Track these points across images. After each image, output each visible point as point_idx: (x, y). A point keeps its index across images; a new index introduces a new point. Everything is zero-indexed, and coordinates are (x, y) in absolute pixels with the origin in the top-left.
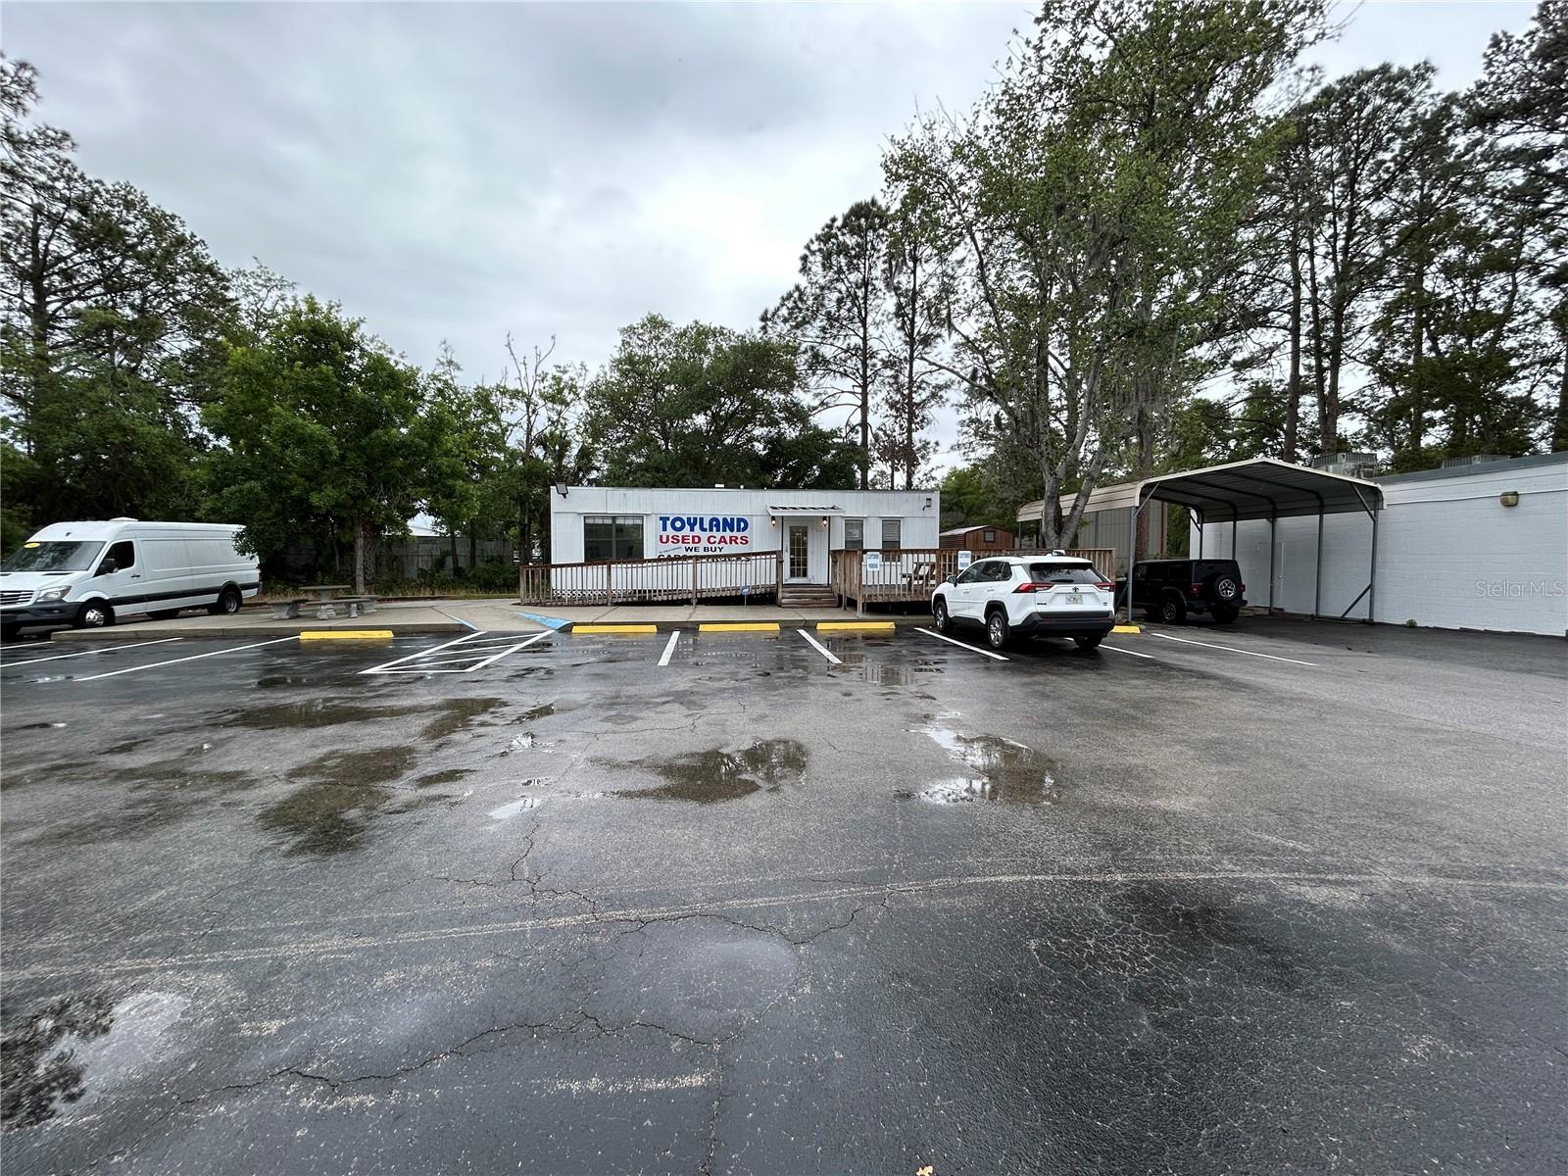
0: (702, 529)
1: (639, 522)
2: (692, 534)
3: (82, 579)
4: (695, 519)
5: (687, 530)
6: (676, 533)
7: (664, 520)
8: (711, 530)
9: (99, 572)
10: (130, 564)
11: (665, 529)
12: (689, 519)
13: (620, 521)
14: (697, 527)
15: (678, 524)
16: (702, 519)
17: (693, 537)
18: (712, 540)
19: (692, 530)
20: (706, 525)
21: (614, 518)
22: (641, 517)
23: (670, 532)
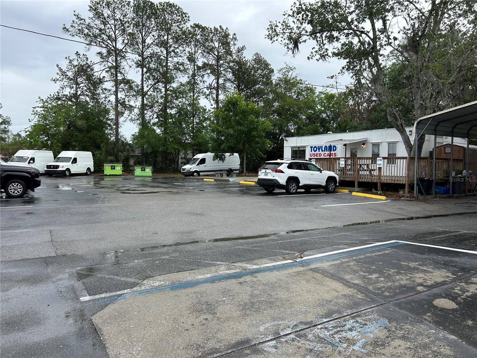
0: (322, 151)
1: (304, 149)
2: (319, 153)
3: (194, 166)
4: (320, 147)
5: (317, 152)
6: (314, 153)
7: (311, 147)
8: (325, 151)
9: (197, 165)
10: (205, 163)
11: (311, 151)
12: (318, 147)
13: (300, 149)
14: (320, 150)
15: (315, 149)
16: (322, 147)
17: (319, 154)
18: (325, 155)
19: (319, 151)
20: (323, 149)
21: (299, 148)
22: (305, 147)
23: (313, 152)
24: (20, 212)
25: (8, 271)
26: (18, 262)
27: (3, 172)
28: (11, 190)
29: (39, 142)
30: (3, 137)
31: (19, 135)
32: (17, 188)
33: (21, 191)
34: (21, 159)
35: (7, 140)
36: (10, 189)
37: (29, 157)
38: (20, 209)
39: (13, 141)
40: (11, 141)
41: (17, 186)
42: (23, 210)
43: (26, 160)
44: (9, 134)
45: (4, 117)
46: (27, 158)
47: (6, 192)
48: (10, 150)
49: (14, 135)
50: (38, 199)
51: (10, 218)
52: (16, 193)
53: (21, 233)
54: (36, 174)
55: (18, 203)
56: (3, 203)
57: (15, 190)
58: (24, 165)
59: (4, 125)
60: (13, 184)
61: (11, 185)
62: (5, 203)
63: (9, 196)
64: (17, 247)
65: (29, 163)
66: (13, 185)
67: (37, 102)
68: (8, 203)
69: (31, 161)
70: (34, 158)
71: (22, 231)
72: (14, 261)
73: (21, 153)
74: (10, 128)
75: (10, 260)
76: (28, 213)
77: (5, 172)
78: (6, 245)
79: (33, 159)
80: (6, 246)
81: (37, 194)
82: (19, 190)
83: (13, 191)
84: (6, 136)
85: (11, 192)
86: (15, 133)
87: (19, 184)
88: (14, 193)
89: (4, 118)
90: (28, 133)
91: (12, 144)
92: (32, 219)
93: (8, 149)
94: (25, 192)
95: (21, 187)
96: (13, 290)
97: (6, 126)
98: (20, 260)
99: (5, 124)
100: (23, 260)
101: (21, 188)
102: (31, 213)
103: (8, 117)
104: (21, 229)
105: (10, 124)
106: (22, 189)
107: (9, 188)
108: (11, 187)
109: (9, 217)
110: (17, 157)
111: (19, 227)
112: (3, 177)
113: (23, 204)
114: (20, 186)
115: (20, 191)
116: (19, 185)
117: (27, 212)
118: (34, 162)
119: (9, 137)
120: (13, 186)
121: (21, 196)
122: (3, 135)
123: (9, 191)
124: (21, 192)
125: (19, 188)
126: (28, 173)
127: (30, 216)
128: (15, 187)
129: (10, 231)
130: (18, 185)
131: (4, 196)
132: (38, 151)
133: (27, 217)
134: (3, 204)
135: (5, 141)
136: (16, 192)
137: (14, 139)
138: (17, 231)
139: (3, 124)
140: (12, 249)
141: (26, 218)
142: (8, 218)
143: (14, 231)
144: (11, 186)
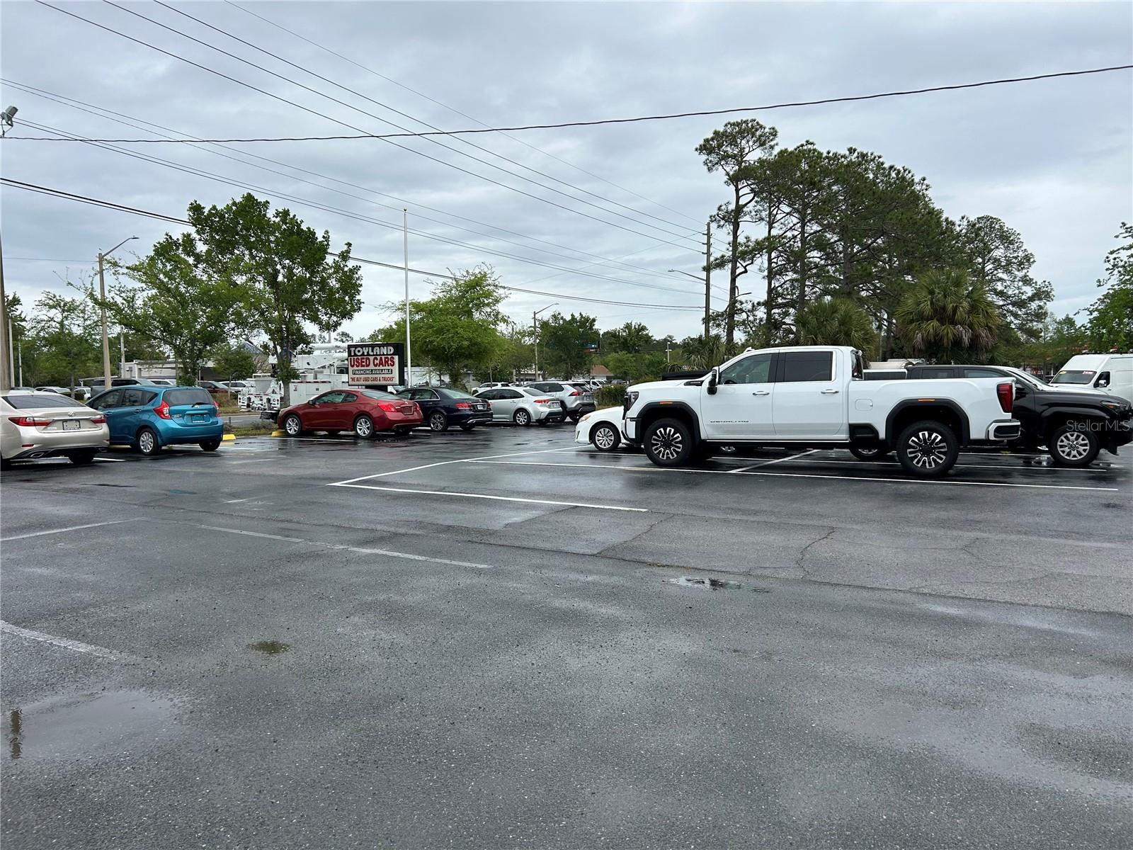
24: (1090, 500)
25: (1077, 631)
26: (1098, 617)
27: (1046, 407)
28: (1062, 449)
29: (1122, 335)
30: (1035, 328)
31: (1069, 322)
32: (1077, 443)
33: (1085, 450)
34: (1078, 377)
35: (1042, 334)
36: (1061, 446)
37: (1095, 372)
38: (1088, 493)
39: (1055, 337)
40: (1051, 337)
41: (1077, 439)
42: (1095, 497)
43: (1088, 378)
44: (1048, 319)
45: (1038, 284)
46: (1091, 373)
47: (1053, 451)
48: (1048, 357)
49: (1060, 323)
50: (1126, 473)
51: (1068, 513)
52: (1074, 456)
53: (1098, 550)
54: (1121, 413)
55: (1078, 478)
56: (1048, 477)
57: (1072, 448)
58: (1086, 389)
59: (1037, 302)
60: (1068, 434)
61: (1062, 438)
62: (1051, 477)
63: (1058, 462)
64: (1092, 580)
65: (1096, 385)
66: (1066, 437)
67: (1117, 237)
68: (1058, 477)
69: (1102, 382)
70: (1109, 372)
71: (1099, 544)
72: (1090, 611)
73: (1078, 363)
74: (1050, 307)
75: (1080, 608)
76: (1108, 506)
77: (1050, 407)
78: (1067, 572)
79: (1106, 376)
80: (1066, 574)
81: (1122, 462)
82: (1081, 448)
83: (1067, 450)
84: (1040, 326)
85: (1063, 452)
86: (1060, 317)
87: (1082, 436)
88: (1069, 454)
89: (1038, 287)
90: (1096, 314)
91: (1054, 343)
92: (1119, 519)
93: (1043, 356)
94: (1093, 455)
95: (1087, 442)
96: (1098, 678)
97: (1042, 304)
98: (1103, 613)
99: (1040, 299)
100: (1110, 614)
101: (1086, 445)
102: (1114, 506)
103: (1046, 283)
104: (1096, 541)
105: (1050, 297)
106: (1088, 448)
107: (1059, 443)
108: (1062, 441)
109: (1066, 509)
110: (1068, 372)
111: (1089, 535)
112: (1047, 417)
113: (1093, 482)
114: (1083, 440)
115: (1083, 452)
116: (1081, 438)
117: (1104, 502)
118: (1108, 383)
119: (1046, 328)
120: (1068, 439)
121: (1085, 463)
122: (1035, 323)
123: (1059, 449)
124: (1085, 454)
125: (1082, 445)
126: (1103, 409)
127: (1115, 512)
128: (1073, 442)
129: (1070, 542)
130: (1078, 437)
131: (1044, 461)
132: (1119, 355)
133: (1108, 513)
134: (1048, 480)
135: (1038, 338)
136: (1075, 453)
137: (1058, 331)
138: (1086, 544)
139: (1034, 300)
140: (1081, 584)
141: (1106, 517)
142: (1064, 512)
143: (1081, 544)
144: (1064, 439)
